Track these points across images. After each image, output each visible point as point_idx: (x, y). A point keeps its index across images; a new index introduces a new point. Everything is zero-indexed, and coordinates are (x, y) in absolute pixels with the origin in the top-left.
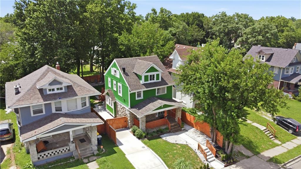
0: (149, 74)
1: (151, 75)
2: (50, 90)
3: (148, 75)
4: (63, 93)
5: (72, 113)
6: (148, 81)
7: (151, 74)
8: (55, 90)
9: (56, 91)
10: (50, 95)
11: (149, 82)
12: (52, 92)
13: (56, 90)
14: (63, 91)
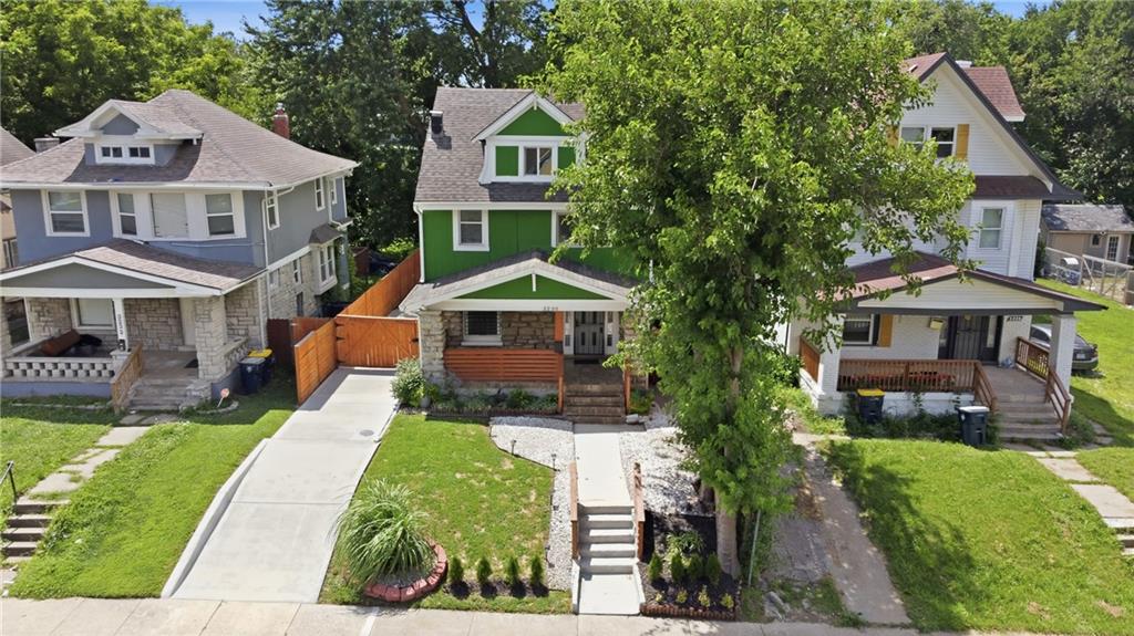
0: (522, 142)
1: (535, 150)
2: (106, 152)
3: (517, 148)
4: (147, 168)
5: (167, 247)
6: (516, 173)
7: (530, 145)
8: (123, 154)
9: (126, 159)
10: (103, 167)
11: (522, 177)
12: (111, 160)
13: (126, 152)
14: (151, 161)
